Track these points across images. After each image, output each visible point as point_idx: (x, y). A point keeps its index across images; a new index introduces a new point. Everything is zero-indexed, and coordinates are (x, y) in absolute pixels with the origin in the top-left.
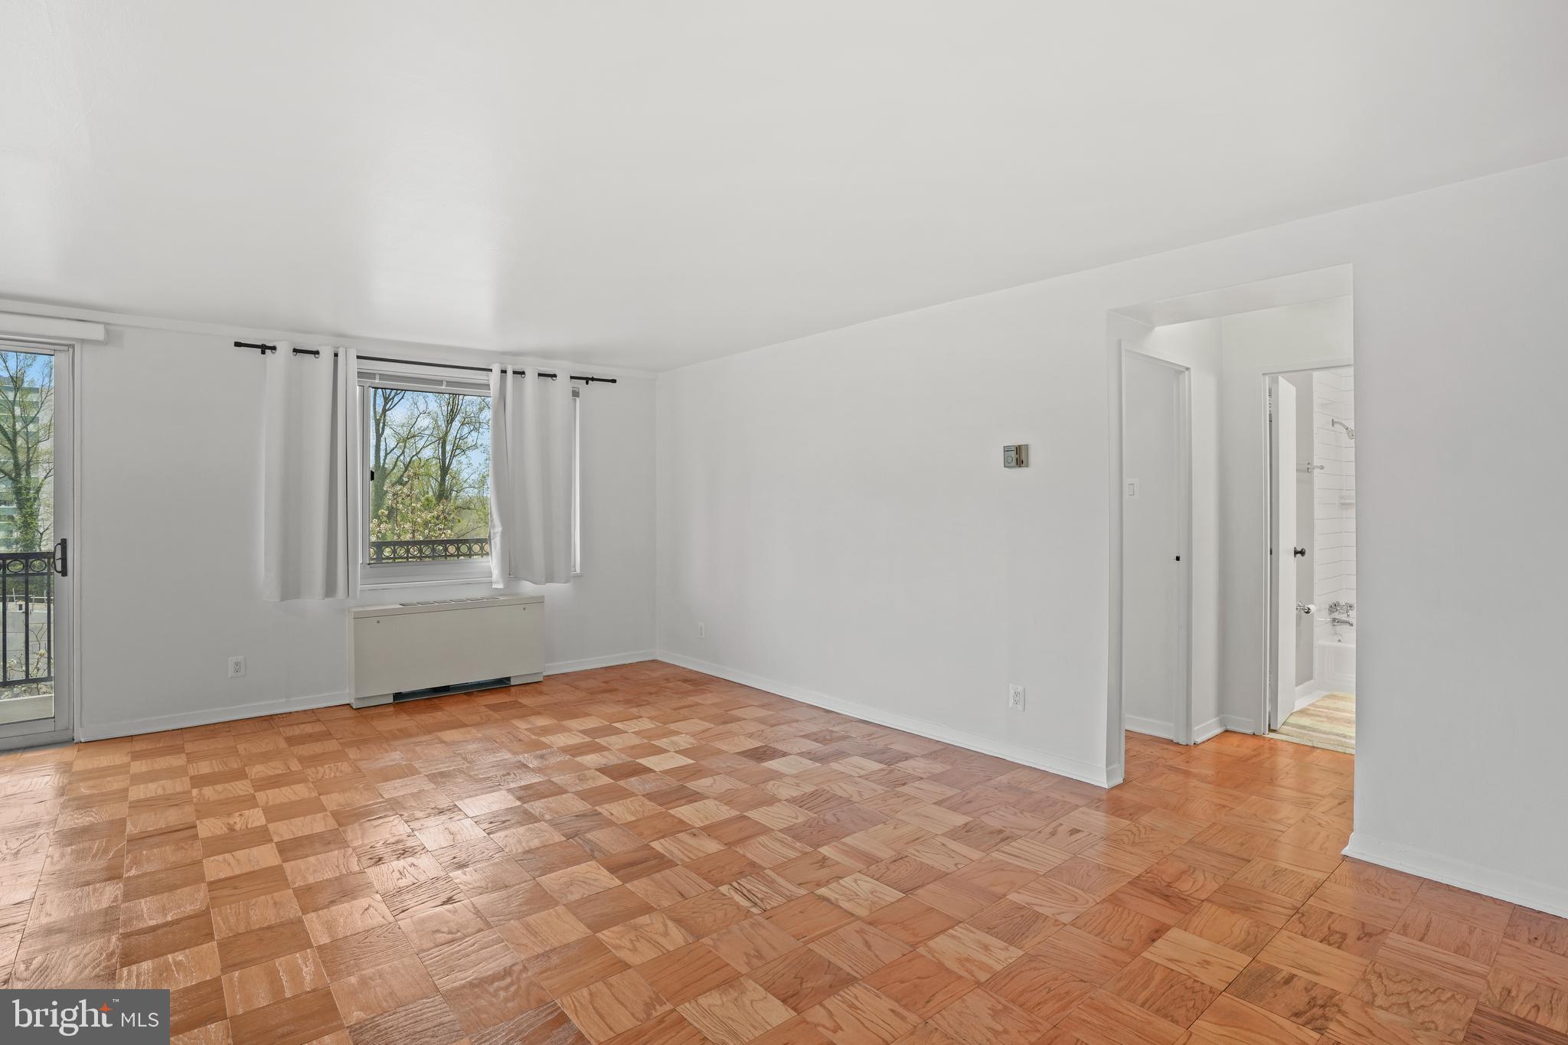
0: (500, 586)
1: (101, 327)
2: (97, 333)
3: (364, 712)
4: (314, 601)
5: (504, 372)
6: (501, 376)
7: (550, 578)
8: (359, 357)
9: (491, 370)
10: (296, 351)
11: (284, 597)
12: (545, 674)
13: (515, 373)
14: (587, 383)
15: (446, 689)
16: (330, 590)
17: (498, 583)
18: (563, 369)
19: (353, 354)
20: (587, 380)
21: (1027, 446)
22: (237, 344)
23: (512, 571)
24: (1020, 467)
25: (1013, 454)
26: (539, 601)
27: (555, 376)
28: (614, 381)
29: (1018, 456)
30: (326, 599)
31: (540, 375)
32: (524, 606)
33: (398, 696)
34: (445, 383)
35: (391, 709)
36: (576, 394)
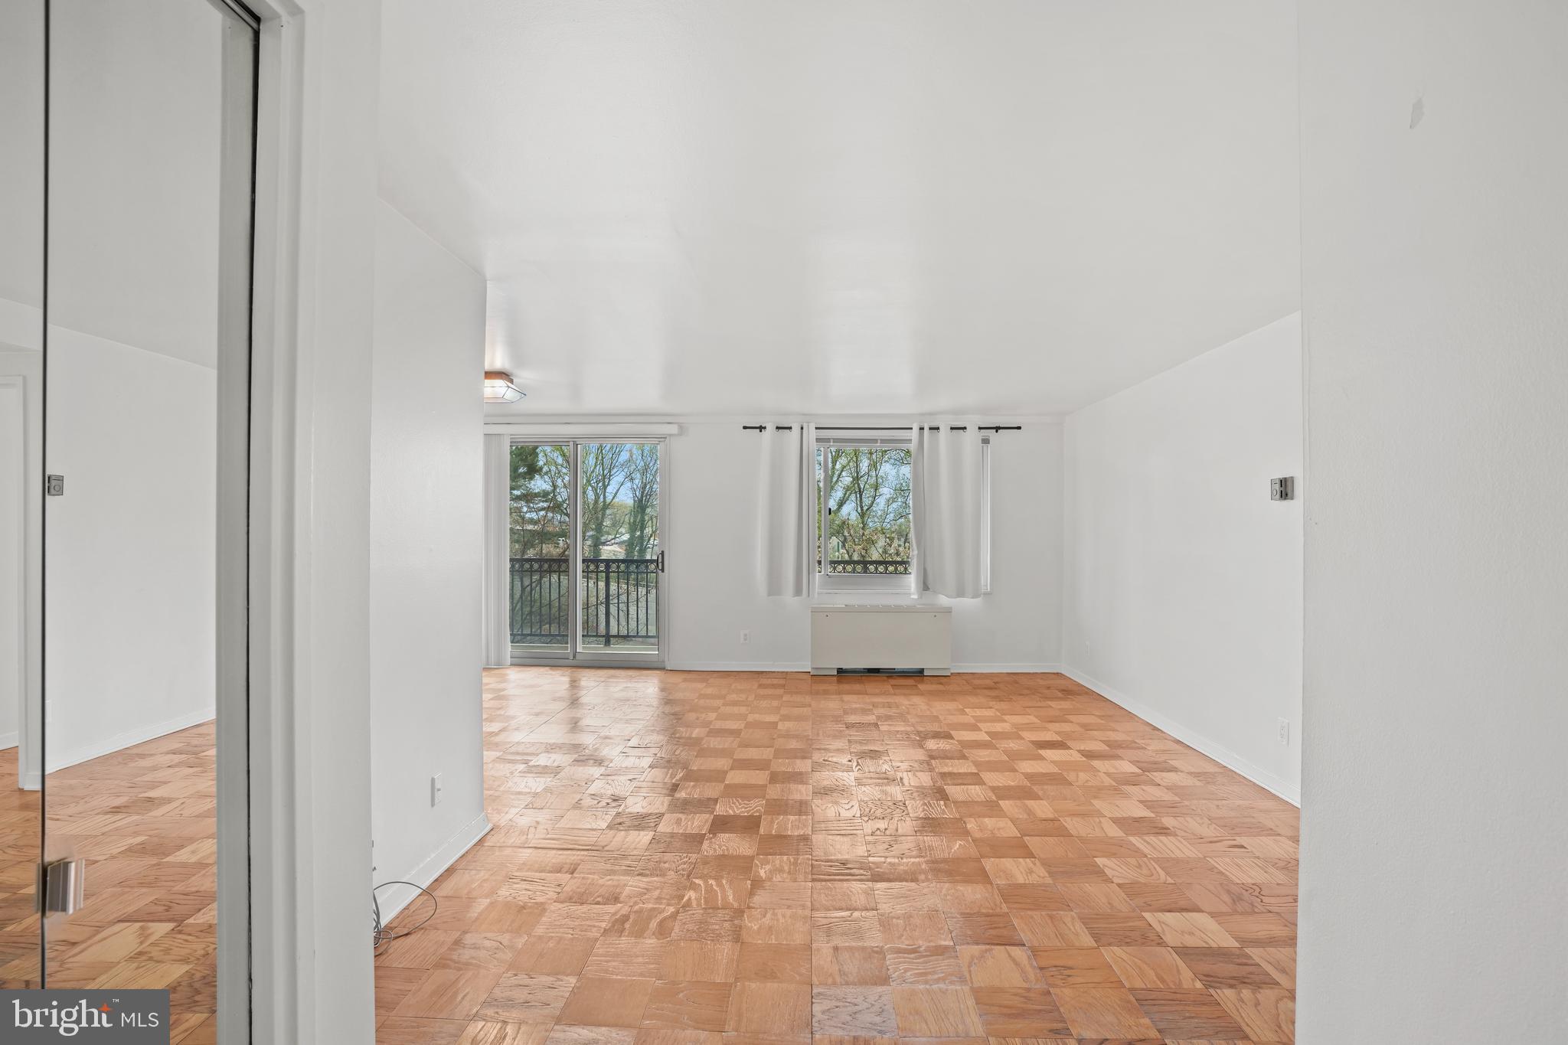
0: (915, 597)
1: (676, 426)
2: (673, 429)
3: (817, 677)
4: (788, 598)
5: (922, 429)
6: (920, 433)
7: (960, 593)
8: (816, 428)
9: (912, 429)
10: (778, 428)
11: (770, 594)
12: (952, 672)
13: (930, 429)
14: (997, 432)
15: (877, 671)
16: (798, 591)
17: (914, 594)
18: (972, 422)
19: (813, 426)
20: (997, 429)
21: (1292, 478)
22: (745, 428)
23: (925, 586)
24: (1285, 499)
25: (1277, 487)
26: (948, 611)
27: (965, 428)
28: (1019, 428)
29: (1282, 489)
30: (796, 598)
31: (952, 428)
32: (935, 614)
33: (840, 671)
34: (879, 441)
35: (835, 678)
36: (986, 441)
